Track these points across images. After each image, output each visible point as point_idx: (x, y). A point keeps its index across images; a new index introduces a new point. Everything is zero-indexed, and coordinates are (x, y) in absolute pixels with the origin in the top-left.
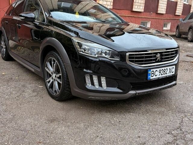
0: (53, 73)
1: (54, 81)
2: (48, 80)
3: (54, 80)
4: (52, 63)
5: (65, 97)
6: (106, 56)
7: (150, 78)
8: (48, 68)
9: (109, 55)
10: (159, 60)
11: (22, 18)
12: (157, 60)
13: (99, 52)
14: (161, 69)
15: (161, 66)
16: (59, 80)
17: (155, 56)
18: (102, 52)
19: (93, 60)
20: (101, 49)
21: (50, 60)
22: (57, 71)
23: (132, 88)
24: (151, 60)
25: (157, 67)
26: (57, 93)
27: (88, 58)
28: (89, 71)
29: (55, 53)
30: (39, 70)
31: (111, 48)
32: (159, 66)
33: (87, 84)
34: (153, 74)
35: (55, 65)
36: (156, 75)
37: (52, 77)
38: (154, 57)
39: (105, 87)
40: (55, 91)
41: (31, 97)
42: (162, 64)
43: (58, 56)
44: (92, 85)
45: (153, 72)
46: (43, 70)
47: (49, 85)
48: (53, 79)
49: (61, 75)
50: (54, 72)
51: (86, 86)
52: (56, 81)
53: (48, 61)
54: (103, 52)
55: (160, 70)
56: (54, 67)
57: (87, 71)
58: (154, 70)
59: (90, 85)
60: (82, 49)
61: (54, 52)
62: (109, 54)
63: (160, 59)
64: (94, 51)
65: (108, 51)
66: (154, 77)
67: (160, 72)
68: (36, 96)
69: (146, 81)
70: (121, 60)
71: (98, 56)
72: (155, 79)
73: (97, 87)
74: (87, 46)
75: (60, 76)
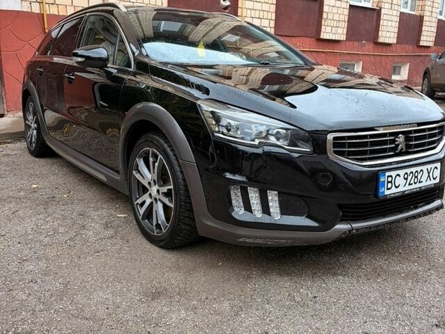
0: (152, 183)
1: (154, 202)
2: (139, 201)
3: (156, 199)
4: (151, 160)
5: (180, 238)
6: (279, 143)
7: (384, 192)
8: (139, 172)
9: (287, 140)
10: (402, 149)
11: (80, 59)
12: (397, 150)
13: (261, 132)
14: (408, 171)
15: (408, 164)
16: (166, 201)
17: (393, 141)
18: (268, 134)
19: (246, 153)
20: (267, 125)
21: (145, 153)
22: (163, 178)
23: (343, 215)
24: (385, 150)
25: (399, 165)
26: (161, 229)
27: (236, 148)
28: (237, 178)
29: (158, 138)
30: (119, 178)
31: (291, 122)
32: (403, 165)
33: (235, 208)
34: (391, 182)
35: (157, 164)
36: (397, 185)
37: (149, 193)
38: (390, 144)
39: (276, 215)
40: (158, 226)
41: (102, 239)
42: (410, 160)
43: (166, 146)
44: (245, 210)
45: (390, 179)
46: (129, 177)
47: (142, 211)
48: (151, 198)
49: (172, 187)
50: (154, 180)
51: (233, 214)
52: (159, 202)
53: (140, 157)
54: (270, 132)
55: (406, 173)
56: (156, 170)
57: (234, 178)
58: (393, 173)
59: (242, 211)
60: (223, 126)
61: (155, 136)
62: (285, 138)
63: (404, 148)
64: (250, 131)
65: (284, 131)
66: (394, 190)
67: (406, 179)
68: (112, 237)
69: (376, 200)
70: (314, 152)
71: (259, 143)
72: (396, 195)
73: (258, 214)
74: (234, 119)
75: (170, 190)
